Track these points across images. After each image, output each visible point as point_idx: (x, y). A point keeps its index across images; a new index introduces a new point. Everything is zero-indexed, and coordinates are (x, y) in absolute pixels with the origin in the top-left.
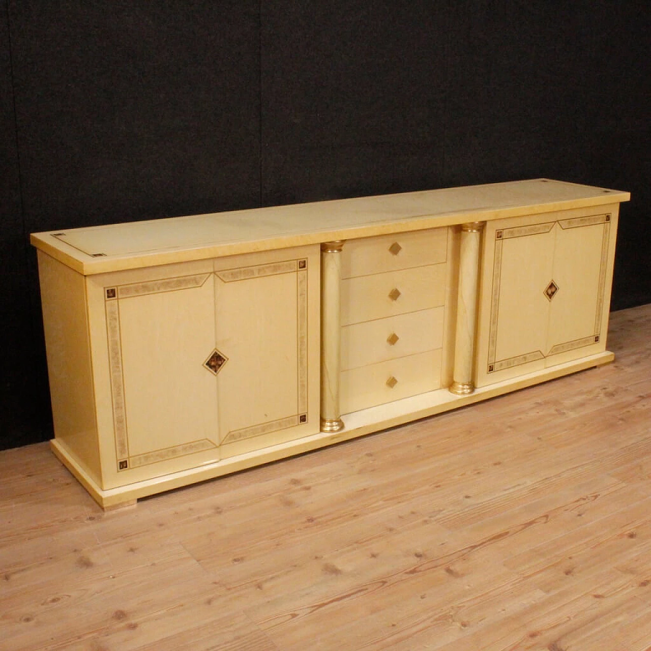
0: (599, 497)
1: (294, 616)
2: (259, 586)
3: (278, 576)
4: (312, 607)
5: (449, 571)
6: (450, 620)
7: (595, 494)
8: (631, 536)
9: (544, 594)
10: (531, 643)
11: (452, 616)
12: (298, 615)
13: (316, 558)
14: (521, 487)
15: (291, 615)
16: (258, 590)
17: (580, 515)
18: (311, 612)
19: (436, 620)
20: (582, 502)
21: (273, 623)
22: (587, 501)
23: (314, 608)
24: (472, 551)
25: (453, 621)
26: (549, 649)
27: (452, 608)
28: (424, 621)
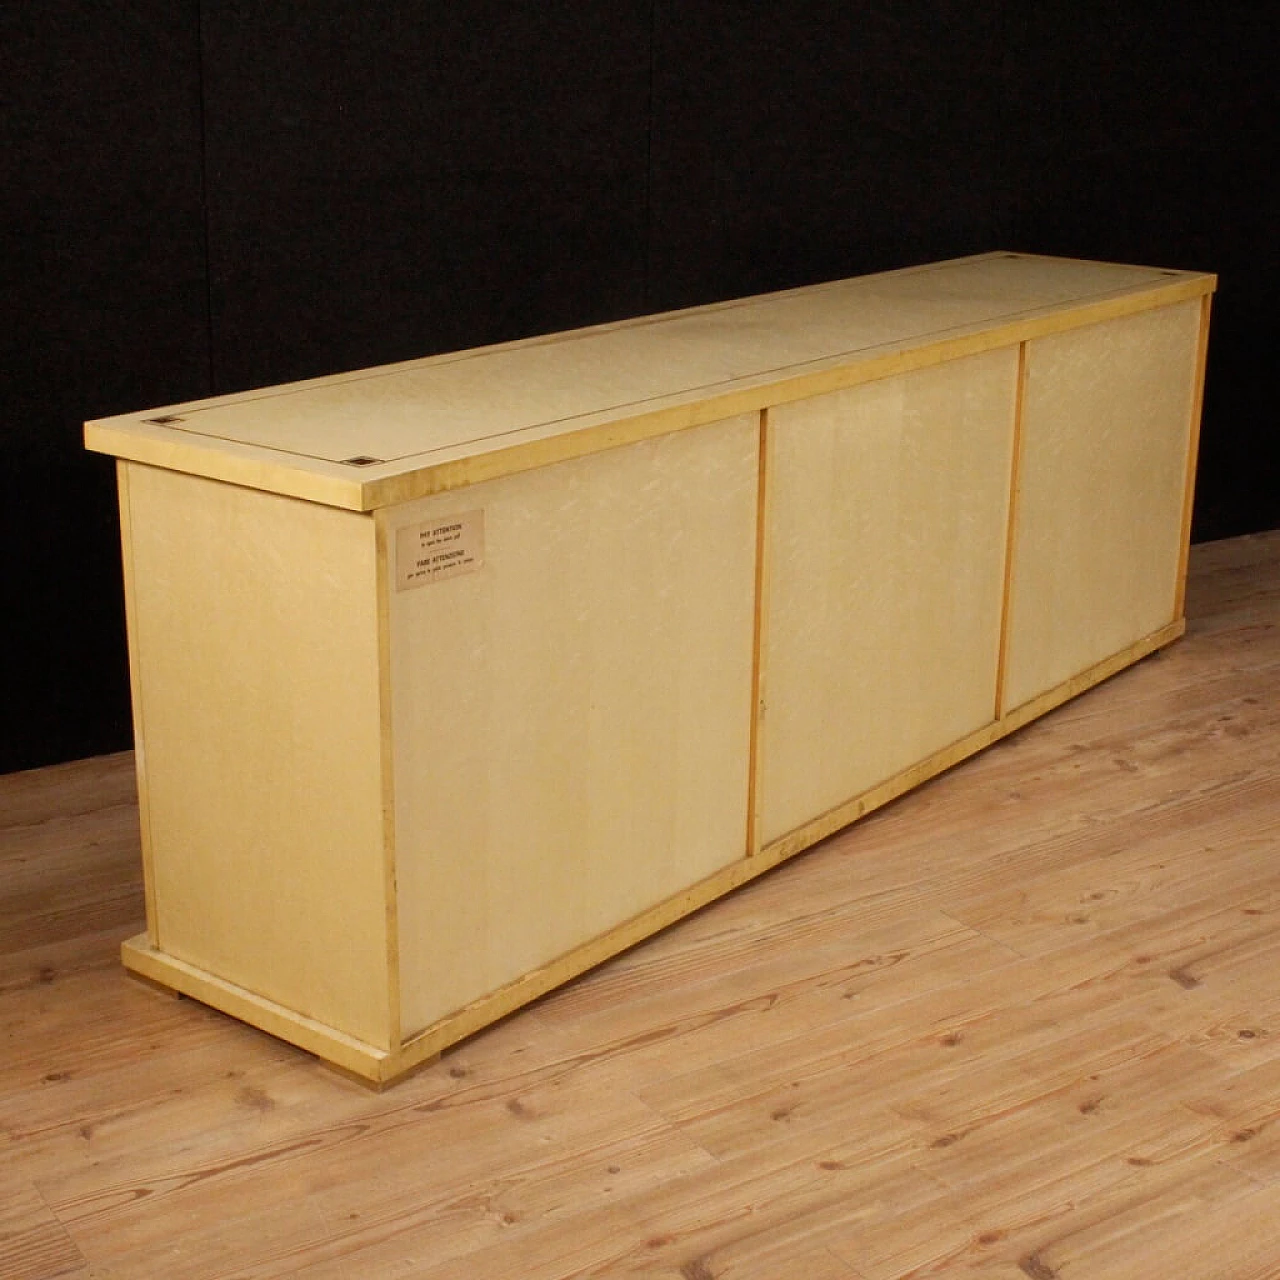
0: (907, 958)
1: (141, 1193)
2: (86, 1133)
3: (132, 1113)
4: (187, 1176)
5: (515, 1107)
6: (483, 1208)
7: (898, 953)
8: (951, 1041)
9: (709, 1157)
10: (644, 1258)
11: (489, 1199)
12: (150, 1192)
13: (231, 1075)
14: (738, 934)
15: (136, 1191)
16: (83, 1139)
17: (848, 996)
18: (181, 1187)
19: (452, 1207)
20: (866, 968)
21: (90, 1208)
22: (877, 966)
23: (189, 1179)
24: (581, 1066)
25: (489, 1210)
26: (683, 1272)
27: (496, 1183)
28: (426, 1208)
